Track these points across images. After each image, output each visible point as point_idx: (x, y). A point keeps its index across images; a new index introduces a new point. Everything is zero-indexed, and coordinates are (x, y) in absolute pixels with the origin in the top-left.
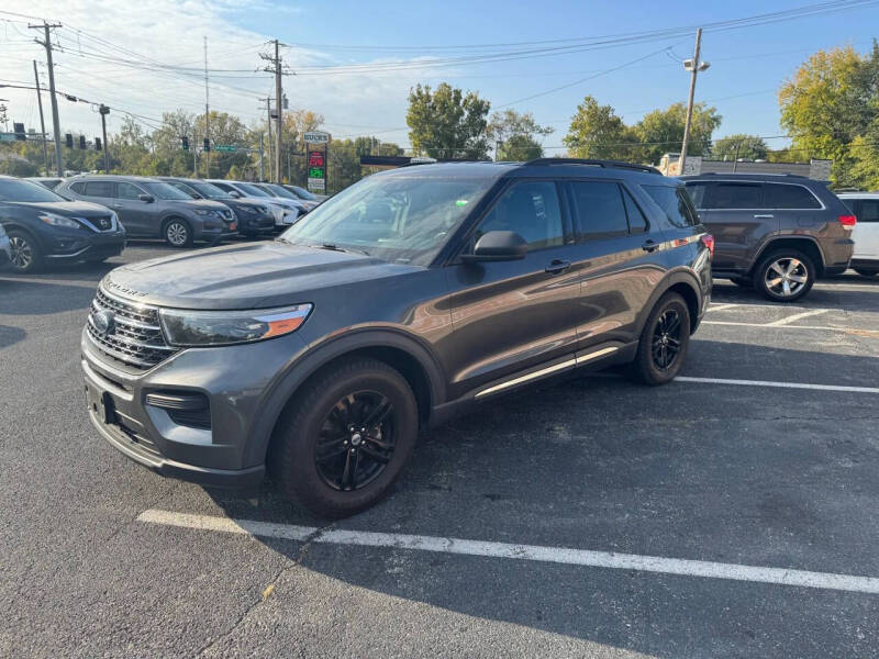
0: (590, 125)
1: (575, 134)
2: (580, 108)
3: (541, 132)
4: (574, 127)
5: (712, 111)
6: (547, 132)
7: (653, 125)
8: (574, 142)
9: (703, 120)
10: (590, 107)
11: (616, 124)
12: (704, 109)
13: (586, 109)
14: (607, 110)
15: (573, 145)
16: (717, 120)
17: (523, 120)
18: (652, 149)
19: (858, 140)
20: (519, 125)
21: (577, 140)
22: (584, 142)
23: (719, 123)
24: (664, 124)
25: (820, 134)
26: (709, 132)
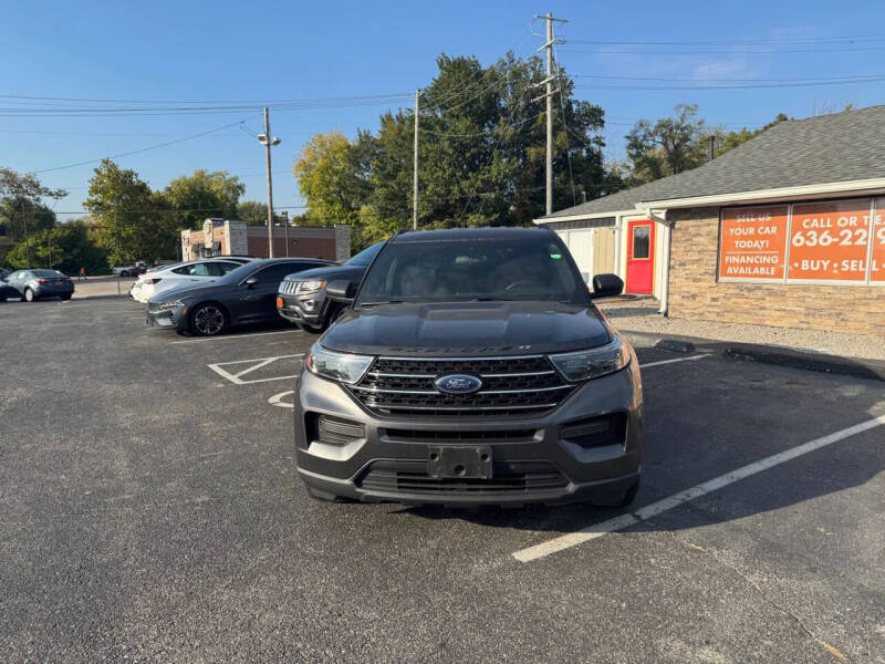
0: (114, 189)
1: (98, 197)
2: (96, 171)
3: (51, 194)
4: (94, 191)
5: (235, 179)
6: (60, 194)
7: (183, 191)
8: (98, 207)
9: (229, 188)
10: (110, 171)
11: (142, 188)
12: (227, 177)
13: (104, 171)
14: (130, 174)
15: (97, 209)
16: (241, 188)
17: (25, 181)
18: (186, 214)
19: (364, 209)
20: (20, 186)
21: (100, 204)
22: (109, 207)
23: (243, 191)
24: (193, 191)
25: (332, 203)
26: (236, 199)
